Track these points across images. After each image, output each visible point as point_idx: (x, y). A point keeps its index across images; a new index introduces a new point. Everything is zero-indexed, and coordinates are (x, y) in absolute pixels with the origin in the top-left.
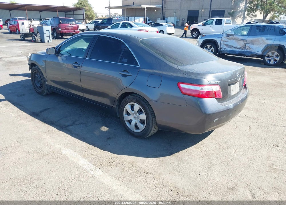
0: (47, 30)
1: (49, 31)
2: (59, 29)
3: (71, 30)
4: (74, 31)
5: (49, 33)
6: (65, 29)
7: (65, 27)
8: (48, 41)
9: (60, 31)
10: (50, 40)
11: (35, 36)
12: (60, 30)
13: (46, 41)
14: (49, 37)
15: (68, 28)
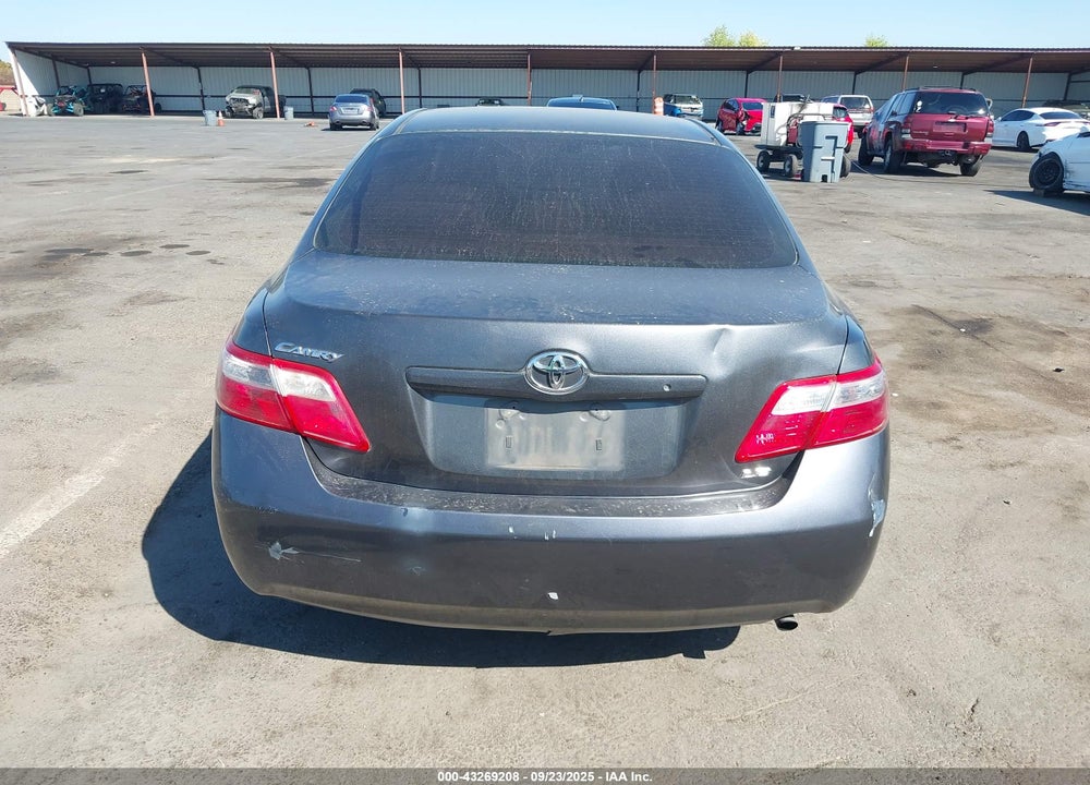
0: (827, 138)
1: (836, 138)
2: (904, 136)
3: (956, 138)
4: (966, 146)
5: (835, 147)
6: (926, 133)
7: (929, 127)
8: (824, 178)
9: (904, 142)
10: (832, 172)
11: (794, 157)
12: (908, 137)
13: (816, 176)
14: (833, 161)
15: (944, 129)
